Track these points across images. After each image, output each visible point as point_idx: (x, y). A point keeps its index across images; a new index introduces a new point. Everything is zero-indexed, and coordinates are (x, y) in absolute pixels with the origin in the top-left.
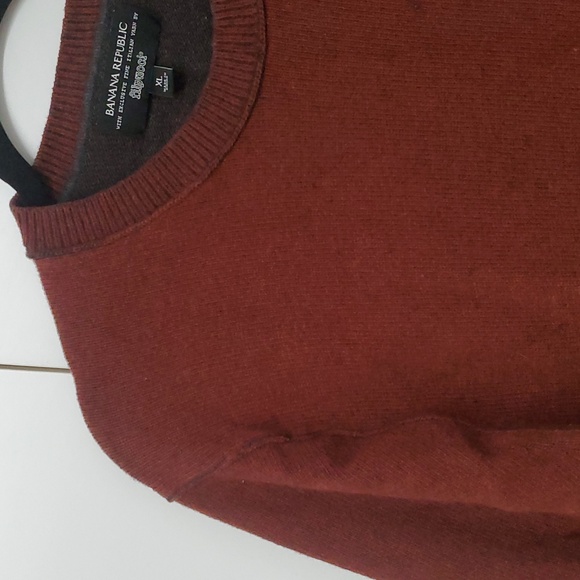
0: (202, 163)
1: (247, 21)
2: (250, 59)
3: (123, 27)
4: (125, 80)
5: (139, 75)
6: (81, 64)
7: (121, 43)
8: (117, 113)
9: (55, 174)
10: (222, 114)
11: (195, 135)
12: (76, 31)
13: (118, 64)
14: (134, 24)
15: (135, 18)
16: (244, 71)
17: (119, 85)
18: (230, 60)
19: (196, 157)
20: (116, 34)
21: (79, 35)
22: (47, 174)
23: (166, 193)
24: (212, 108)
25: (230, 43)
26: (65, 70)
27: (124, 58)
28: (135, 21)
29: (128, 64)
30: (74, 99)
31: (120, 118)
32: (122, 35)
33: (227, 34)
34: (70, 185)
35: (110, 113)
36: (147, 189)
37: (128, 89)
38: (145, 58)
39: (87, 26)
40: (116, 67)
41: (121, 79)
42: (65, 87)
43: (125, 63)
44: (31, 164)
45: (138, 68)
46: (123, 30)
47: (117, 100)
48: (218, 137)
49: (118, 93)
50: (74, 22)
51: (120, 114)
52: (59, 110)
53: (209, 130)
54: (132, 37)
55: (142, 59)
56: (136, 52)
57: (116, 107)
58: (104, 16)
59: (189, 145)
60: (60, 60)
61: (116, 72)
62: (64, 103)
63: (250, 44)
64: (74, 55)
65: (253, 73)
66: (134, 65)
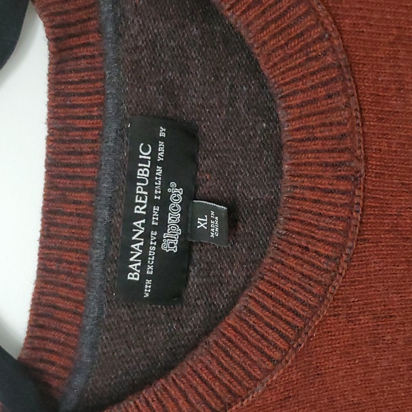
0: (281, 344)
1: (335, 132)
2: (343, 186)
3: (145, 149)
4: (155, 228)
5: (174, 218)
6: (80, 203)
7: (143, 173)
8: (144, 276)
9: (53, 364)
10: (306, 269)
11: (269, 303)
12: (69, 153)
13: (142, 205)
14: (161, 143)
15: (162, 134)
16: (335, 205)
17: (146, 236)
18: (312, 189)
19: (272, 336)
20: (135, 160)
21: (73, 160)
22: (41, 366)
23: (230, 391)
24: (292, 262)
25: (311, 164)
26: (55, 213)
27: (151, 195)
28: (162, 139)
29: (156, 203)
30: (73, 255)
31: (148, 282)
32: (145, 161)
33: (305, 152)
34: (79, 381)
35: (134, 277)
36: (200, 390)
37: (159, 241)
38: (180, 191)
39: (86, 147)
40: (139, 210)
41: (148, 226)
42: (58, 237)
43: (152, 202)
44: (15, 355)
45: (170, 208)
46: (145, 155)
47: (144, 258)
48: (303, 303)
49: (145, 248)
50: (64, 142)
51: (149, 277)
52: (52, 271)
53: (287, 293)
54: (160, 164)
55: (176, 193)
56: (165, 185)
57: (143, 268)
58: (113, 135)
59: (260, 319)
60: (48, 200)
61: (139, 217)
62: (59, 261)
63: (341, 164)
64: (67, 189)
65: (350, 206)
66: (165, 203)
